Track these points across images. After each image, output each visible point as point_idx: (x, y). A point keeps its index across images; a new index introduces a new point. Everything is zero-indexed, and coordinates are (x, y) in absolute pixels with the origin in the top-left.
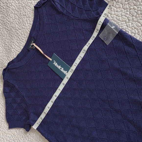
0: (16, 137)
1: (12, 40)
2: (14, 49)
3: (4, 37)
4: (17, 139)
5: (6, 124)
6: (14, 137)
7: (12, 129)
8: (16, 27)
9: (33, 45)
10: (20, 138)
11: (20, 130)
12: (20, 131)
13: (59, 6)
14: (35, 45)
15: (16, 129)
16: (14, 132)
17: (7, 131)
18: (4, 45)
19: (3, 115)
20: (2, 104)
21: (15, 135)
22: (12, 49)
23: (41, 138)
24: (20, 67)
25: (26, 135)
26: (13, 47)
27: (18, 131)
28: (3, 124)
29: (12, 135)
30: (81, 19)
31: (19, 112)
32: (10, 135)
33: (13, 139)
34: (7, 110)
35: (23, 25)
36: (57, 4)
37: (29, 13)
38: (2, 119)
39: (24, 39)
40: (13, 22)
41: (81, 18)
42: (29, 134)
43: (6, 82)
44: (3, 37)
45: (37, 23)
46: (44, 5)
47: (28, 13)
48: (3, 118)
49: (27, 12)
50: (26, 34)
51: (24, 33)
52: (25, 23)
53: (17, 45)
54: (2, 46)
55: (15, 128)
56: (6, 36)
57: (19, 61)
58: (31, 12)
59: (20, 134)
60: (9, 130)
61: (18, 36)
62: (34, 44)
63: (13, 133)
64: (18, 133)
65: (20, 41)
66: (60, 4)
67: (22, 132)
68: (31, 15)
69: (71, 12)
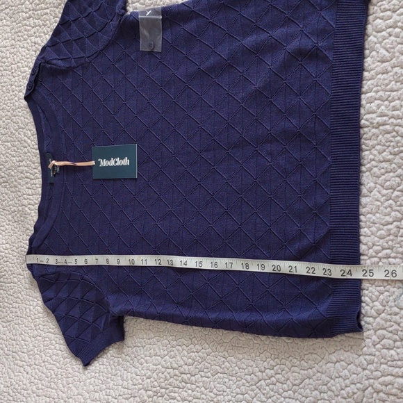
0: (105, 374)
1: (19, 193)
2: (29, 206)
3: (4, 201)
4: (110, 376)
5: (74, 363)
6: (101, 377)
8: (14, 163)
9: (54, 166)
10: (114, 371)
11: (108, 354)
12: (109, 356)
13: (60, 62)
14: (57, 163)
15: (101, 359)
16: (98, 368)
17: (84, 376)
18: (10, 217)
19: (62, 349)
20: (53, 331)
21: (102, 371)
22: (27, 209)
23: (149, 331)
24: (52, 227)
25: (124, 353)
26: (25, 202)
27: (105, 360)
28: (70, 366)
30: (102, 51)
31: (88, 319)
32: (93, 379)
33: (100, 382)
34: (64, 333)
35: (22, 148)
36: (55, 62)
37: (22, 118)
38: (64, 358)
39: (36, 171)
40: (7, 159)
41: (101, 48)
42: (127, 348)
43: (41, 278)
44: (4, 203)
45: (43, 122)
46: (39, 82)
47: (21, 120)
48: (66, 355)
49: (19, 121)
50: (35, 159)
51: (31, 161)
52: (25, 141)
53: (30, 193)
54: (8, 223)
56: (6, 196)
57: (46, 219)
58: (26, 113)
59: (111, 362)
60: (86, 372)
61: (24, 176)
62: (54, 161)
63: (97, 371)
64: (108, 364)
65: (32, 182)
66: (61, 57)
67: (114, 355)
68: (27, 118)
69: (82, 55)
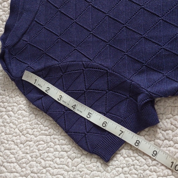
0: (138, 167)
4: (147, 167)
5: (89, 162)
6: (134, 171)
7: (115, 159)
16: (124, 162)
17: (107, 174)
19: (67, 149)
21: (132, 163)
25: (159, 139)
28: (83, 166)
29: (126, 169)
32: (122, 175)
38: (73, 159)
42: (163, 132)
48: (74, 155)
55: (118, 152)
60: (109, 169)
63: (125, 165)
